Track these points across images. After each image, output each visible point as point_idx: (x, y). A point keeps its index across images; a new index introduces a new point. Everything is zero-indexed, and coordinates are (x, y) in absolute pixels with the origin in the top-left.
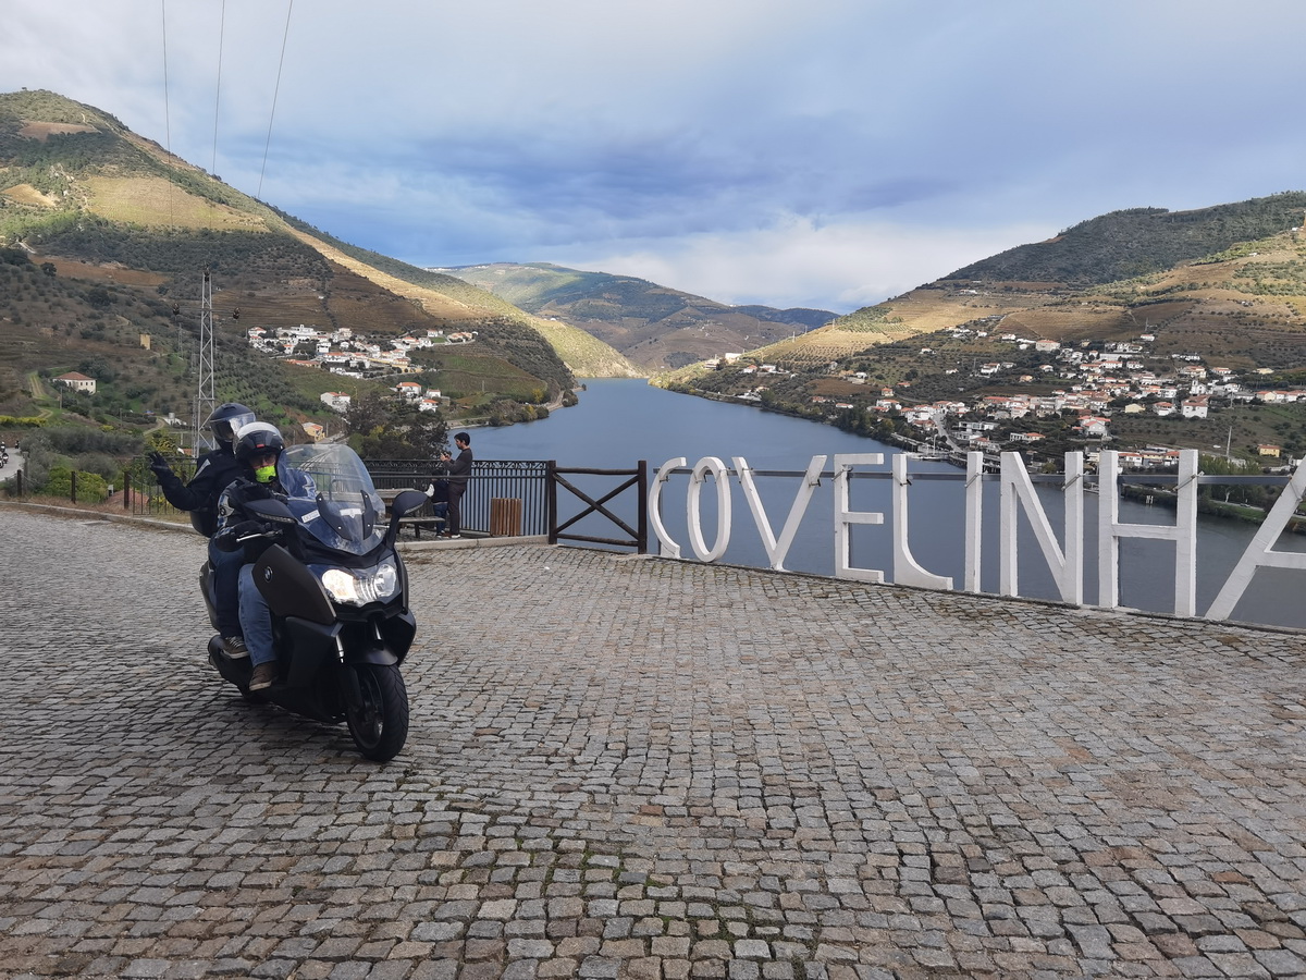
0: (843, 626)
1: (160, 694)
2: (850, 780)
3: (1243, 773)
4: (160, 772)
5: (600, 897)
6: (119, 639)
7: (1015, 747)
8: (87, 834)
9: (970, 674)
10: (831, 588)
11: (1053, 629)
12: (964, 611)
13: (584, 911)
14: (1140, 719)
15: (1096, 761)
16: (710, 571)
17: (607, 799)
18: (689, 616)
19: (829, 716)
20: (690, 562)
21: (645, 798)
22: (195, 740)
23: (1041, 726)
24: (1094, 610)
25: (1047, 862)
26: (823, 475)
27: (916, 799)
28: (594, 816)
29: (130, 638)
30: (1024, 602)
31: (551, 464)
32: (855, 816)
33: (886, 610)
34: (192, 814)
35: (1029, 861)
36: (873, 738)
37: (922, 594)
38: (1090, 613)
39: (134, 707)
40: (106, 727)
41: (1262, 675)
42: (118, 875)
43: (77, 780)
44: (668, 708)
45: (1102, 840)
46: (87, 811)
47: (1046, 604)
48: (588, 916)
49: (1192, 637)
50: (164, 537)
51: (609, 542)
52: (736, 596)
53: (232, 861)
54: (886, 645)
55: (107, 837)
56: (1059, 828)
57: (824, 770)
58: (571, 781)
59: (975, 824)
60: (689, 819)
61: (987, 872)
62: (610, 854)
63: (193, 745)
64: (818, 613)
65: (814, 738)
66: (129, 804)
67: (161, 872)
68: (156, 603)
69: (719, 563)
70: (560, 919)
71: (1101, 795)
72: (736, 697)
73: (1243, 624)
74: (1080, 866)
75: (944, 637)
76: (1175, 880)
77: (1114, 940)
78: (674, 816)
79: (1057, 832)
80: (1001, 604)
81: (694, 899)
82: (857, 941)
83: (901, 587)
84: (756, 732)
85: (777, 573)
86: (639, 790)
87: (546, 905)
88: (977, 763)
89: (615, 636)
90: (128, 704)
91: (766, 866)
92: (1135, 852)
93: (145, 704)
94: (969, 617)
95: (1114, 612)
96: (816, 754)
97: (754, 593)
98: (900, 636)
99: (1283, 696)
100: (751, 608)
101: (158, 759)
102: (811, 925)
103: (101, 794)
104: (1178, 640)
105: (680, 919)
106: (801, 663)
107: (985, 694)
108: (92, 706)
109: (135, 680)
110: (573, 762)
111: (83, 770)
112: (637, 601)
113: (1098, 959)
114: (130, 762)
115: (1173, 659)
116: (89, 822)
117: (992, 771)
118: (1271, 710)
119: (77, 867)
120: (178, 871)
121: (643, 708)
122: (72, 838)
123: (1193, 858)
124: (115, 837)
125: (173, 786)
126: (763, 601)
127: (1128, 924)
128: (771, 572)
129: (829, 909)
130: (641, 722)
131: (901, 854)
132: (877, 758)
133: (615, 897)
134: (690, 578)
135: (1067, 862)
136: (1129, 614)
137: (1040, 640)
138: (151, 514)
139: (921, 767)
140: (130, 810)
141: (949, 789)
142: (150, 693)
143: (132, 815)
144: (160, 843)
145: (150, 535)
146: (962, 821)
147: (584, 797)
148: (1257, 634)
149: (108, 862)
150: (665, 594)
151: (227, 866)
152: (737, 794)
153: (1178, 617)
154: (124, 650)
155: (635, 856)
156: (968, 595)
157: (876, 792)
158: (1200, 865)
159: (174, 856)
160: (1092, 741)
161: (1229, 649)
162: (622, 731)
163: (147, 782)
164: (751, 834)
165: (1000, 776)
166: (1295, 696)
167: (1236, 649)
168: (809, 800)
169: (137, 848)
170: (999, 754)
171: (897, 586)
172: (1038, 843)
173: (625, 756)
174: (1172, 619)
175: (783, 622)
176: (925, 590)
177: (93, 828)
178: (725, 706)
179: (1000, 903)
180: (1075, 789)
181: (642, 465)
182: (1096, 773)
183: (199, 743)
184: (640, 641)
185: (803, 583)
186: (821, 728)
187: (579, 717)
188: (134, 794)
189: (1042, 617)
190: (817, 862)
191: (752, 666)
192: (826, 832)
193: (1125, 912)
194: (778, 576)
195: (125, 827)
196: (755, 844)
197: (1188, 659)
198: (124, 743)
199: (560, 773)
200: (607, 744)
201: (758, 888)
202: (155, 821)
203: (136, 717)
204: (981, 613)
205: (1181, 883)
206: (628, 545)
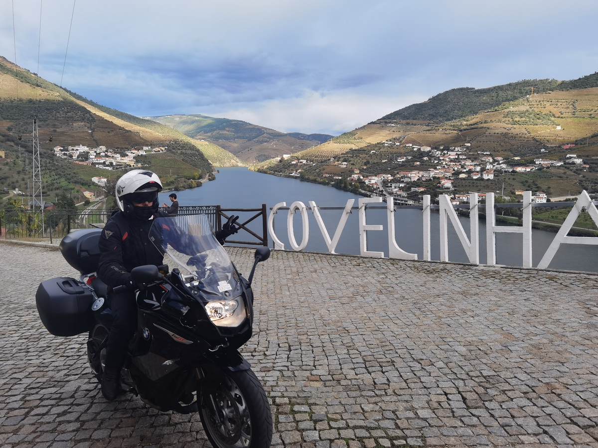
0: (372, 279)
1: (40, 330)
2: (405, 356)
3: (587, 341)
4: (50, 374)
5: (307, 430)
6: (10, 302)
7: (477, 335)
8: (16, 412)
9: (441, 300)
10: (360, 261)
11: (469, 276)
12: (426, 269)
13: (302, 438)
14: (528, 318)
15: (517, 339)
16: (300, 255)
17: (290, 374)
18: (297, 277)
19: (382, 324)
20: (290, 252)
21: (309, 372)
22: (65, 355)
23: (485, 323)
24: (485, 266)
25: (518, 394)
26: (353, 208)
27: (440, 364)
28: (285, 383)
29: (16, 301)
30: (452, 264)
31: (218, 207)
32: (415, 375)
33: (389, 271)
34: (72, 397)
35: (509, 394)
36: (408, 333)
37: (404, 262)
38: (484, 268)
39: (27, 338)
40: (14, 350)
41: (572, 293)
42: (40, 436)
43: (5, 381)
44: (303, 324)
45: (539, 380)
46: (14, 398)
47: (462, 265)
48: (305, 441)
49: (534, 277)
50: (23, 249)
51: (249, 243)
52: (316, 266)
53: (102, 423)
54: (396, 287)
55: (28, 413)
56: (516, 375)
57: (391, 352)
58: (268, 365)
59: (475, 375)
60: (335, 382)
61: (491, 401)
62: (303, 404)
63: (65, 358)
64: (357, 273)
65: (380, 336)
66: (37, 393)
67: (63, 432)
68: (26, 283)
69: (304, 251)
70: (290, 444)
71: (528, 357)
72: (334, 317)
73: (554, 270)
74: (534, 395)
75: (421, 282)
76: (582, 399)
77: (568, 433)
78: (326, 381)
79: (515, 377)
80: (442, 265)
81: (355, 427)
82: (446, 444)
83: (393, 260)
84: (350, 334)
85: (332, 255)
86: (304, 367)
87: (281, 436)
88: (462, 344)
89: (264, 289)
90: (24, 337)
91: (383, 406)
92: (557, 385)
93: (33, 337)
94: (429, 272)
95: (494, 267)
96: (384, 344)
97: (323, 265)
98: (401, 283)
99: (587, 303)
100: (326, 272)
101: (47, 367)
102: (419, 437)
103: (20, 388)
104: (528, 279)
105: (353, 440)
106: (359, 298)
107: (452, 309)
108: (4, 339)
109: (25, 324)
110: (265, 354)
111: (7, 375)
112: (270, 271)
113: (566, 444)
114: (33, 369)
115: (529, 288)
116: (16, 405)
117: (472, 348)
118: (585, 310)
119: (15, 432)
120: (73, 431)
121: (291, 325)
122: (9, 415)
123: (585, 386)
124: (33, 413)
125: (59, 382)
126: (329, 268)
127: (571, 424)
128: (330, 255)
129: (424, 427)
130: (292, 332)
131: (446, 394)
132: (414, 344)
133: (315, 429)
134: (292, 259)
135: (528, 393)
136: (502, 267)
137: (466, 282)
138: (14, 238)
139: (437, 347)
140: (38, 397)
141: (455, 358)
142: (35, 330)
143: (39, 399)
144: (59, 415)
145: (15, 248)
146: (468, 374)
147: (278, 373)
148: (561, 274)
149: (33, 428)
150: (282, 267)
151: (100, 426)
152: (353, 367)
153: (525, 268)
154: (15, 308)
155: (315, 404)
156: (425, 262)
157: (421, 361)
158: (590, 390)
159: (69, 422)
160: (512, 331)
161: (553, 282)
162: (284, 337)
163: (44, 380)
164: (368, 388)
165: (476, 351)
166: (592, 303)
167: (556, 282)
168: (389, 368)
169: (47, 419)
170: (471, 338)
171: (391, 259)
172: (509, 384)
173: (290, 350)
174: (522, 269)
175: (343, 278)
176: (405, 260)
177: (19, 408)
178: (330, 321)
179: (505, 417)
180: (514, 354)
181: (264, 206)
182: (520, 345)
183: (68, 357)
184: (278, 291)
185: (346, 260)
186: (381, 330)
187: (260, 331)
188: (38, 388)
189: (462, 271)
190: (407, 401)
191: (336, 301)
192: (404, 385)
193: (567, 417)
194: (333, 256)
195: (37, 407)
196: (372, 394)
197: (536, 288)
198: (27, 358)
199: (261, 361)
200: (279, 345)
201: (384, 418)
202: (53, 402)
203: (30, 344)
204: (434, 270)
205: (585, 400)
206: (258, 244)
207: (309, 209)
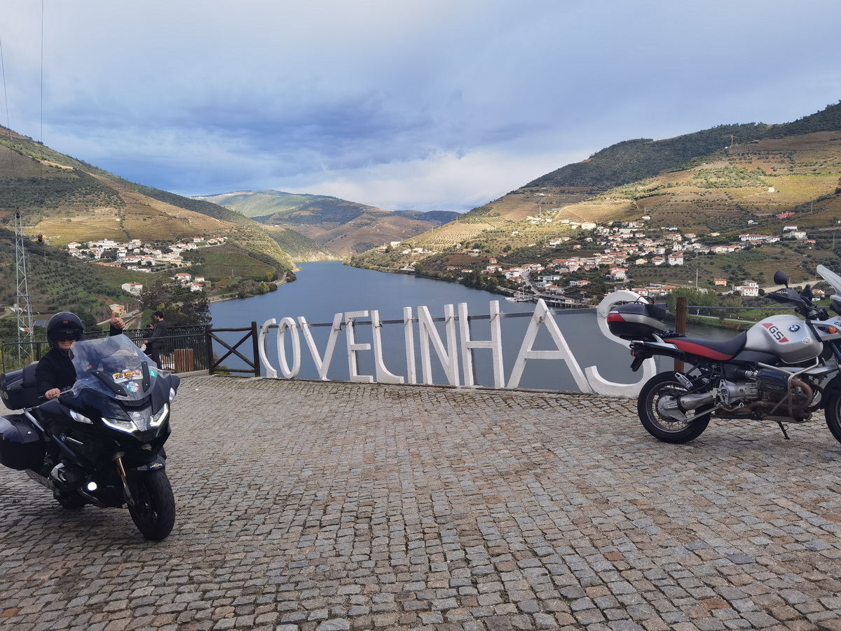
0: (328, 408)
2: (246, 482)
7: (342, 460)
10: (343, 387)
12: (399, 394)
16: (286, 384)
18: (250, 410)
19: (269, 454)
20: (281, 380)
24: (463, 388)
32: (231, 498)
37: (386, 387)
38: (462, 390)
47: (442, 387)
49: (492, 398)
51: (239, 371)
52: (288, 397)
56: (318, 492)
57: (238, 480)
64: (323, 402)
65: (250, 466)
69: (295, 379)
72: (232, 450)
73: (523, 389)
79: (315, 494)
80: (421, 389)
83: (379, 384)
84: (223, 465)
85: (323, 381)
88: (316, 469)
95: (470, 388)
96: (242, 473)
97: (300, 394)
100: (289, 403)
106: (284, 430)
115: (472, 410)
117: (318, 472)
123: (362, 498)
126: (300, 398)
127: (301, 526)
128: (320, 381)
136: (477, 388)
148: (525, 394)
150: (249, 399)
153: (496, 388)
156: (409, 385)
157: (252, 487)
165: (318, 475)
167: (506, 403)
168: (216, 493)
170: (330, 464)
174: (494, 390)
175: (298, 409)
176: (390, 385)
178: (221, 455)
181: (254, 324)
184: (210, 426)
186: (259, 460)
191: (257, 434)
193: (305, 522)
194: (321, 383)
197: (478, 410)
204: (406, 395)
206: (250, 372)
207: (299, 326)
